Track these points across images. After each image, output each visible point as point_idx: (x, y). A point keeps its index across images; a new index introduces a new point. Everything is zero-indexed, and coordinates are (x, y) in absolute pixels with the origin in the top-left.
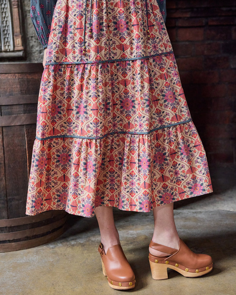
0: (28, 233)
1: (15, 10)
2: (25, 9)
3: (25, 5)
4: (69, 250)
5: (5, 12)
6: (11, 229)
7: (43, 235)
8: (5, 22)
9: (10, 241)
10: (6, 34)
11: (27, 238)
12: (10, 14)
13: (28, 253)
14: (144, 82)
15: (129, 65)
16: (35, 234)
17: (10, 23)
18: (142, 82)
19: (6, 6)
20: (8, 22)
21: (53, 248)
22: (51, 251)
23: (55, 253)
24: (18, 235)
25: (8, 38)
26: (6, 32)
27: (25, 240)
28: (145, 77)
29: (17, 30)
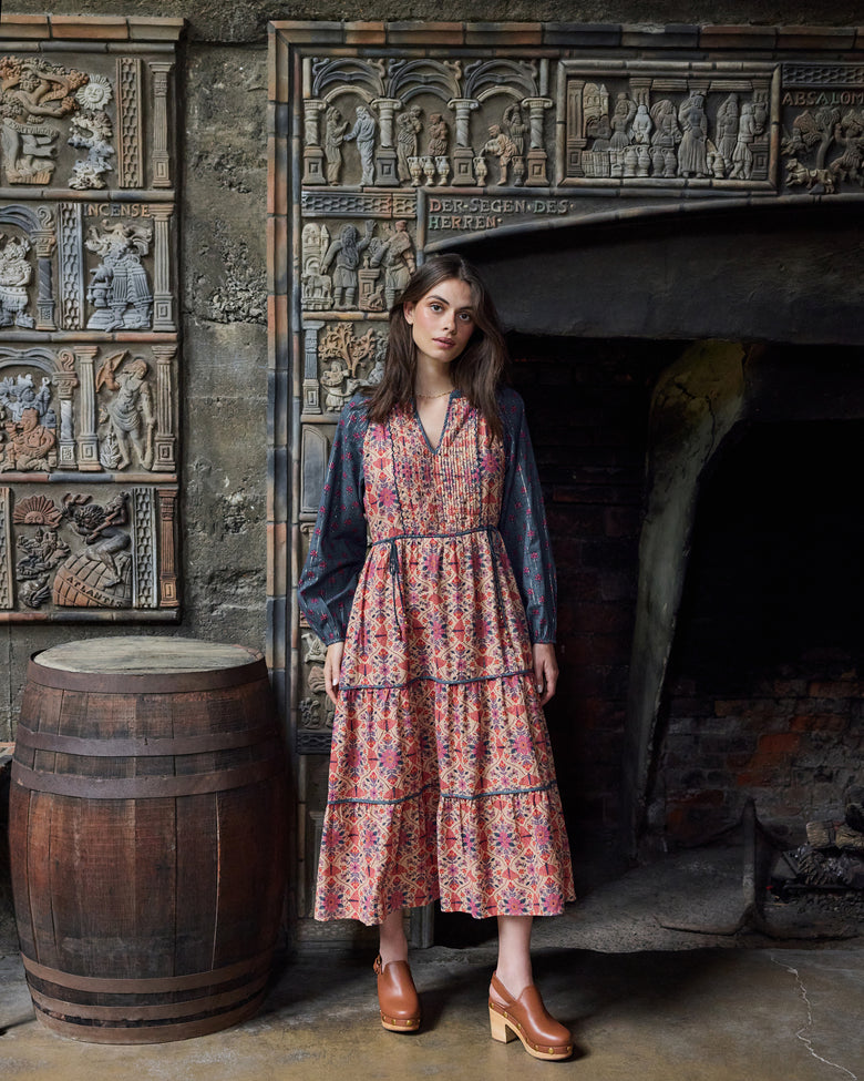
0: (209, 1003)
1: (167, 525)
2: (185, 521)
3: (185, 513)
4: (290, 1037)
5: (145, 529)
6: (177, 996)
7: (234, 1007)
8: (142, 548)
9: (173, 1021)
10: (143, 573)
11: (206, 1014)
12: (154, 533)
13: (209, 1044)
14: (469, 719)
15: (445, 690)
16: (219, 1006)
17: (155, 550)
18: (465, 719)
19: (148, 516)
20: (149, 548)
21: (255, 1034)
22: (254, 1038)
23: (264, 1044)
24: (190, 1008)
25: (146, 581)
26: (143, 569)
27: (201, 1018)
28: (470, 711)
29: (169, 565)
